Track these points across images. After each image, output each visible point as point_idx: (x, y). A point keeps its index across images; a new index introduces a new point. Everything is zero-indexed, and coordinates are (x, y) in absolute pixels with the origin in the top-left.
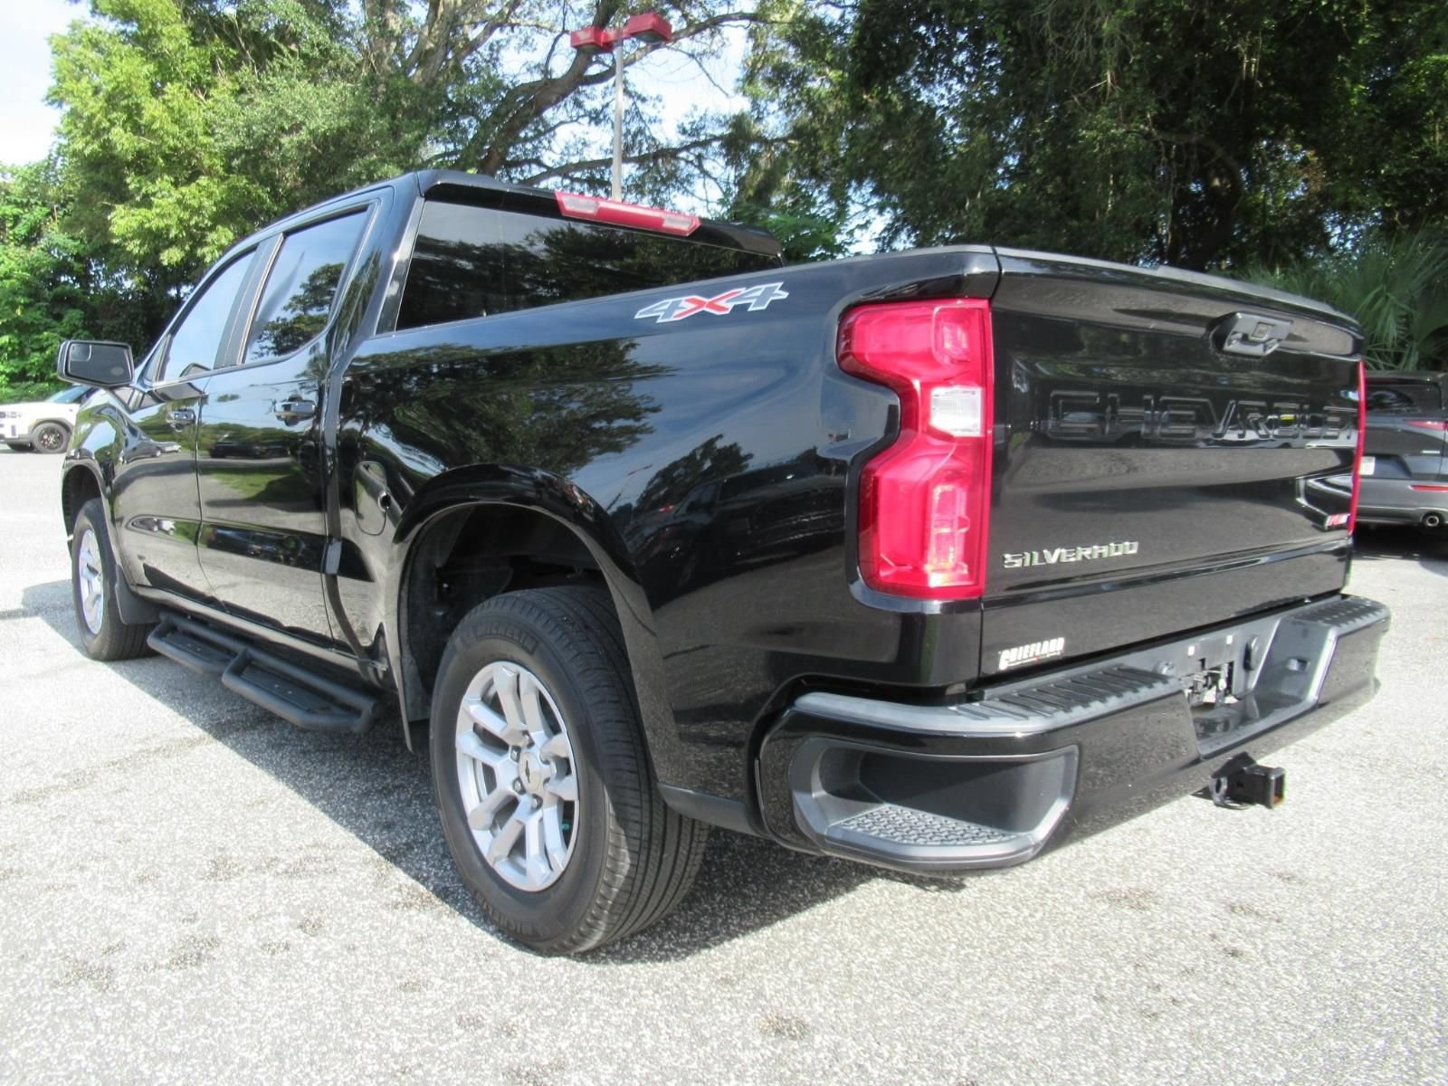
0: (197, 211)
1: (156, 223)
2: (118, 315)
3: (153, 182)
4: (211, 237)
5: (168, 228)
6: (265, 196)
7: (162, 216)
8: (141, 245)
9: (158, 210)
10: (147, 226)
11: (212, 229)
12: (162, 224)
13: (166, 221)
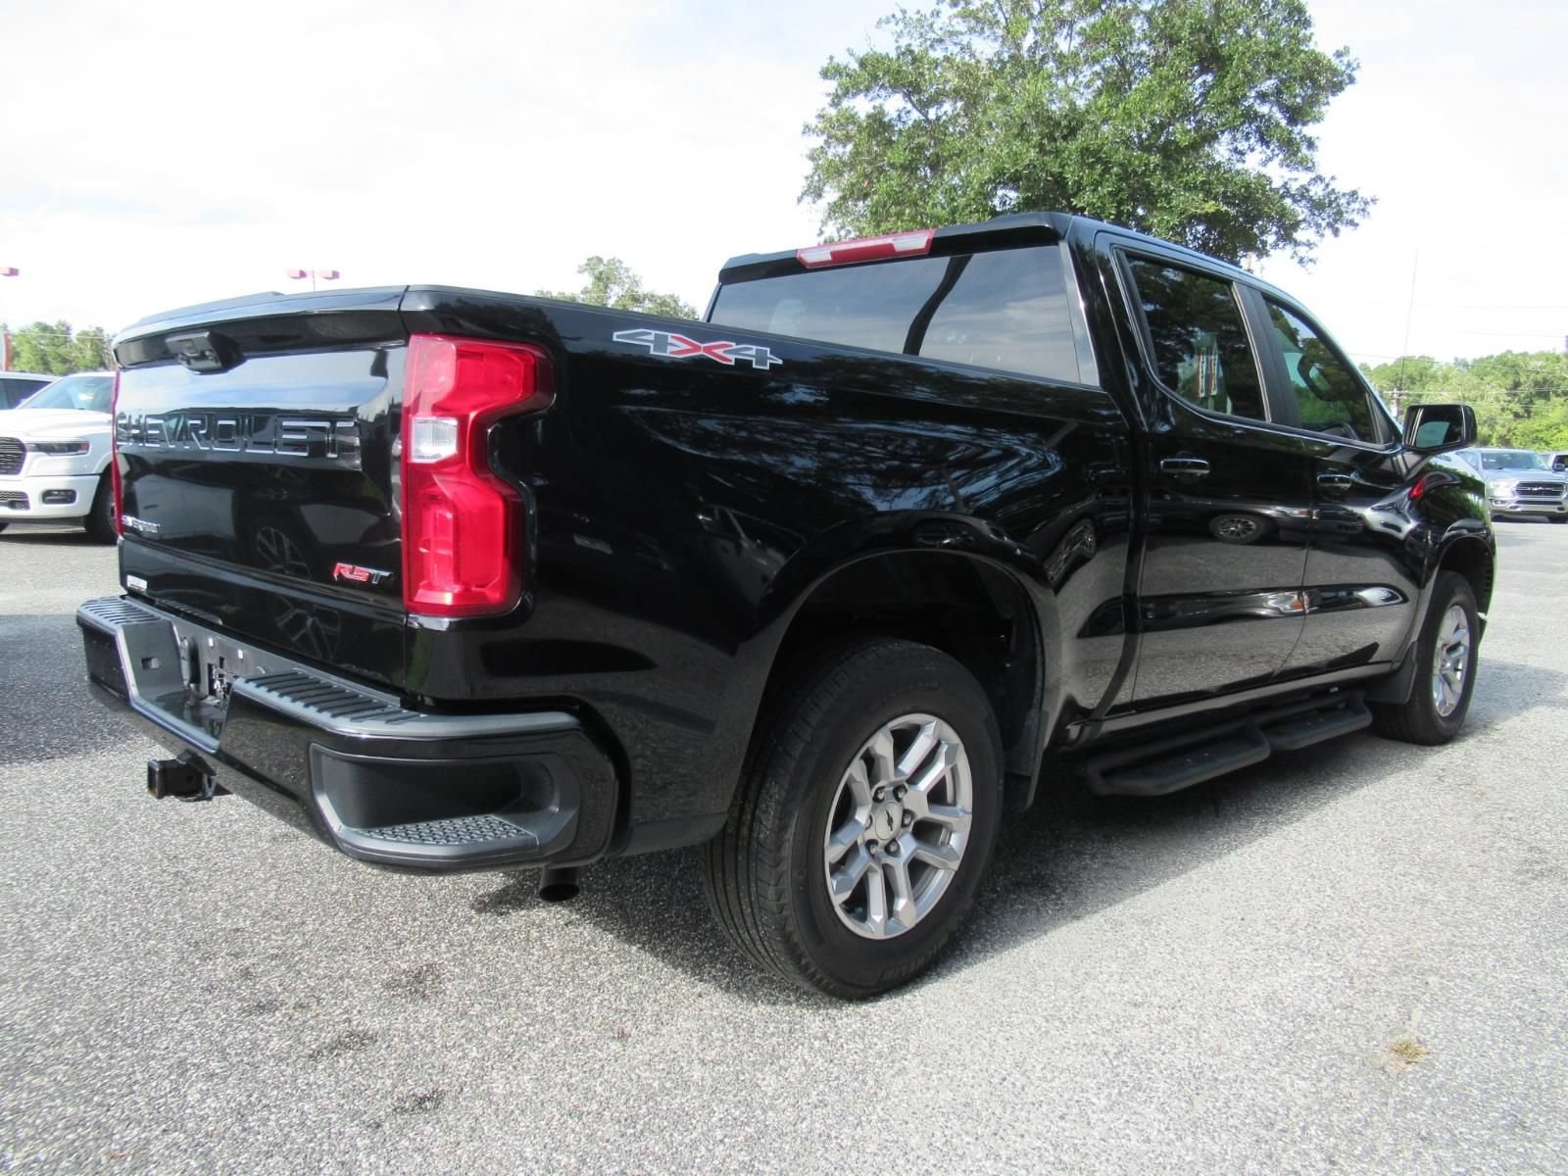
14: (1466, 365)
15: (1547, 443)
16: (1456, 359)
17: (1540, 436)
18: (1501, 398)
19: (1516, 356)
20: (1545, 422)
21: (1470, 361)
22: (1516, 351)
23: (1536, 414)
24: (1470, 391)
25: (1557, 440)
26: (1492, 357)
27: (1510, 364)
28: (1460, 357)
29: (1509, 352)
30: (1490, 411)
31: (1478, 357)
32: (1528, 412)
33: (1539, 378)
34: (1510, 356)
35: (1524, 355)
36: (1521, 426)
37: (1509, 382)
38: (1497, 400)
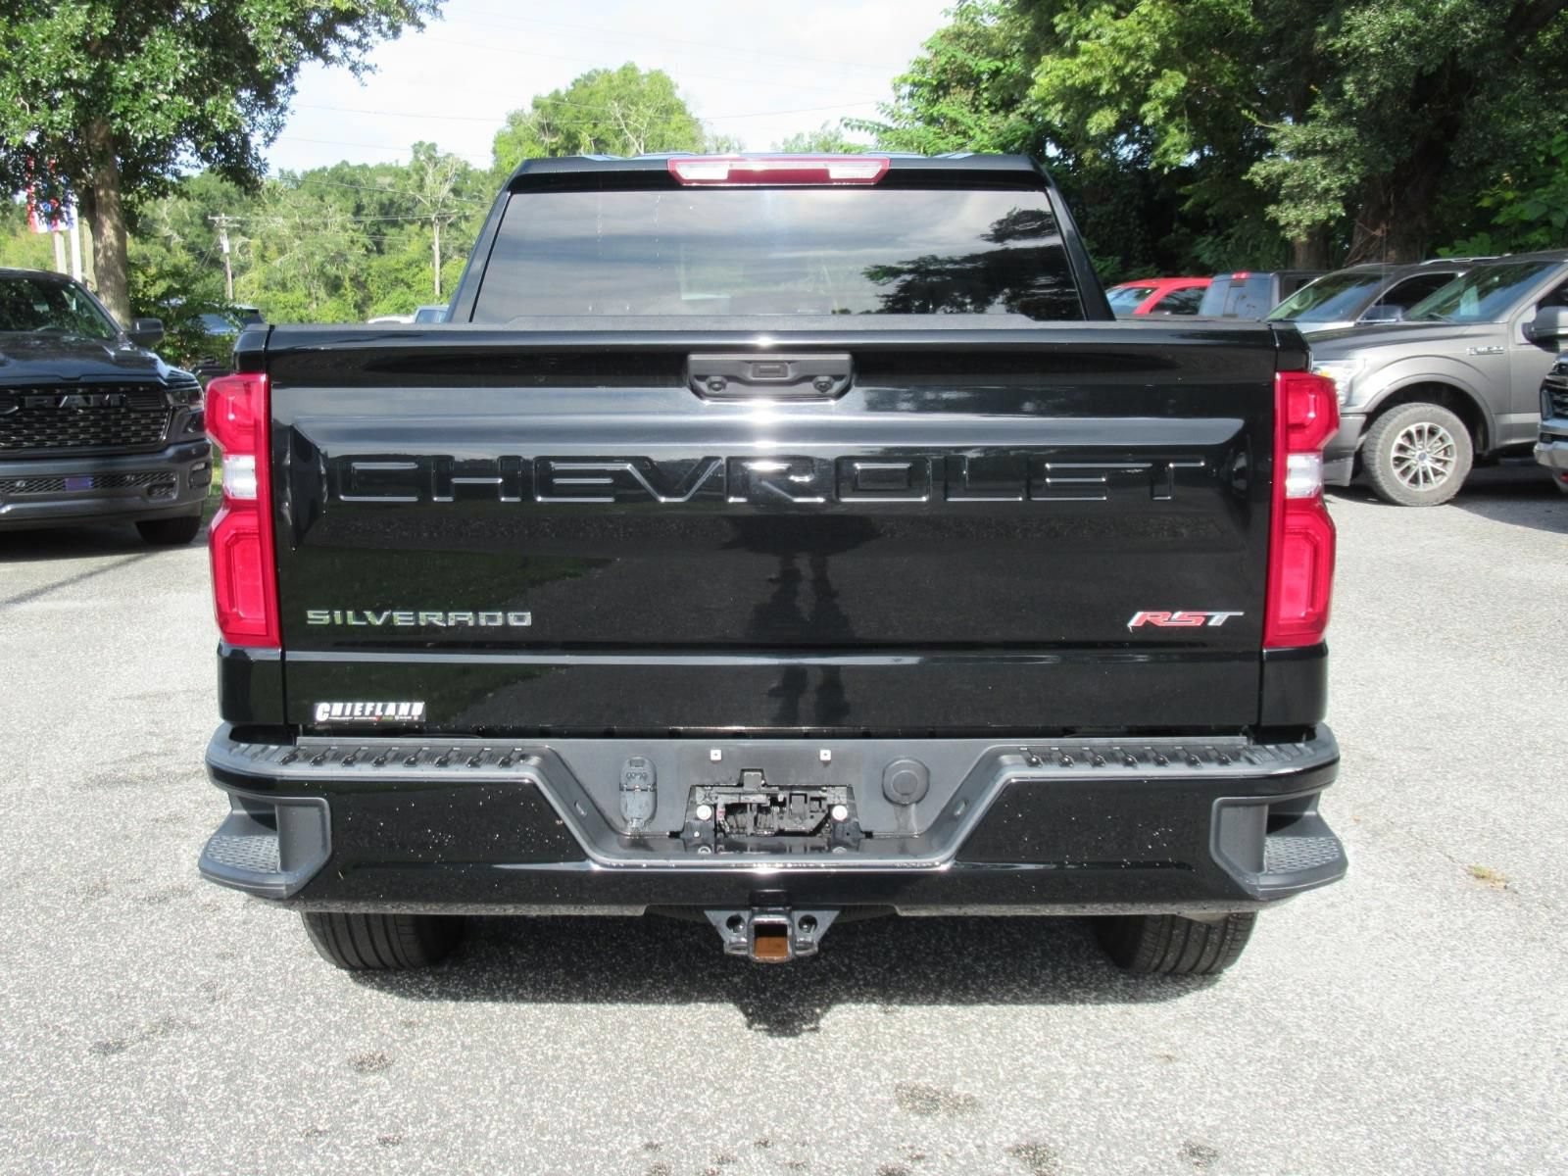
0: (1133, 53)
1: (1084, 77)
2: (1108, 200)
3: (1087, 16)
4: (1157, 86)
5: (1098, 82)
6: (1246, 13)
7: (1090, 65)
8: (1065, 110)
9: (1085, 59)
10: (1069, 82)
11: (1157, 75)
12: (1089, 78)
13: (1097, 73)
14: (294, 180)
15: (409, 287)
16: (281, 171)
17: (400, 276)
18: (349, 225)
19: (354, 169)
20: (403, 258)
21: (299, 174)
22: (354, 163)
23: (391, 247)
24: (309, 217)
25: (420, 282)
26: (325, 169)
27: (348, 178)
28: (287, 169)
29: (345, 163)
30: (337, 244)
31: (308, 169)
32: (378, 244)
33: (385, 199)
34: (346, 170)
35: (364, 167)
36: (376, 262)
37: (351, 204)
38: (344, 228)
